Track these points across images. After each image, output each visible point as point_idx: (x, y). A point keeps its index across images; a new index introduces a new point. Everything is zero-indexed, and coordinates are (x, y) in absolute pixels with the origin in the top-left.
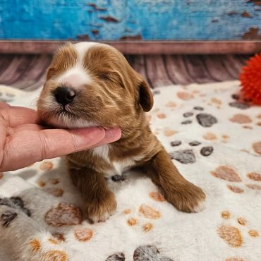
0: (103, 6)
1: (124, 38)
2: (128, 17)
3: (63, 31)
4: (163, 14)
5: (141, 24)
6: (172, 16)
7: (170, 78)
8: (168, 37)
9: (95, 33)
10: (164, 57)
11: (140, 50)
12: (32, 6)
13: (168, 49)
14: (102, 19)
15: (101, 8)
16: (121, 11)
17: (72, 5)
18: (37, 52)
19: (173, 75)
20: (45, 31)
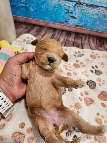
0: (72, 11)
1: (77, 26)
2: (81, 17)
3: (55, 19)
4: (94, 18)
5: (85, 21)
6: (97, 20)
7: (89, 45)
8: (93, 28)
9: (66, 21)
10: (89, 36)
11: (81, 31)
12: (45, 6)
13: (92, 33)
14: (70, 16)
15: (71, 11)
16: (78, 14)
17: (60, 8)
18: (44, 25)
19: (91, 43)
20: (48, 17)
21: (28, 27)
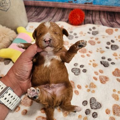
1: (86, 3)
7: (101, 21)
10: (100, 12)
18: (53, 6)
21: (38, 9)
